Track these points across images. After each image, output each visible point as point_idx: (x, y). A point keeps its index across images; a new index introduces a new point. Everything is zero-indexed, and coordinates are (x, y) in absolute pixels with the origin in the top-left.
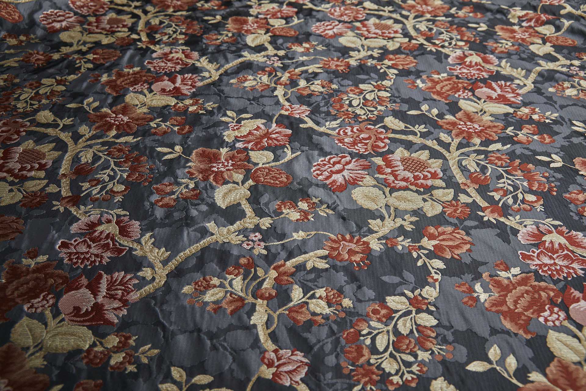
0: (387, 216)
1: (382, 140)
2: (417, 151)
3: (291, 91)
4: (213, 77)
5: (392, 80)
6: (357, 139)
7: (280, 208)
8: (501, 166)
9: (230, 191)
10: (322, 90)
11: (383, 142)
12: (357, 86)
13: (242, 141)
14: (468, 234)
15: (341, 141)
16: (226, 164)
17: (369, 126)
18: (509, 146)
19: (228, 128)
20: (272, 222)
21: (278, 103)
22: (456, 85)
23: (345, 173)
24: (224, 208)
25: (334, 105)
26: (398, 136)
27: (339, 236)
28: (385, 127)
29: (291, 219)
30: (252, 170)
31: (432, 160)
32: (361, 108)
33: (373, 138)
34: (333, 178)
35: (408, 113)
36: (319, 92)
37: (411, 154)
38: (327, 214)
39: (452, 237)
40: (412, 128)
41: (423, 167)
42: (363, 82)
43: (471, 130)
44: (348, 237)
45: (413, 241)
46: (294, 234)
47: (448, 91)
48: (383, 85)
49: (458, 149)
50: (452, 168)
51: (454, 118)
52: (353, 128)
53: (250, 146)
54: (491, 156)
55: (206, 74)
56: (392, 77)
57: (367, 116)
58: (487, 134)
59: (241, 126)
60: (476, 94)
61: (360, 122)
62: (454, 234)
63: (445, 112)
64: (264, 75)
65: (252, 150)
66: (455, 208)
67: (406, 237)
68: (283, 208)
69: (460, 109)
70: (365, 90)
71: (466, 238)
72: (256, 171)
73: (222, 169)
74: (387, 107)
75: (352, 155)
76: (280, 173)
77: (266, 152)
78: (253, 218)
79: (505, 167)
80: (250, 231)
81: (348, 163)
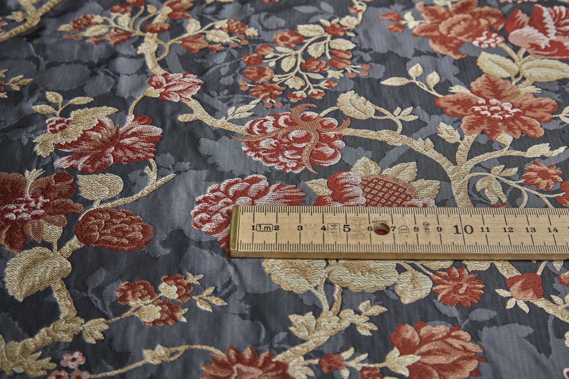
0: (325, 306)
1: (329, 141)
2: (395, 164)
3: (169, 43)
4: (29, 21)
5: (360, 16)
6: (285, 140)
7: (124, 298)
8: (547, 191)
9: (35, 262)
10: (228, 39)
11: (332, 147)
12: (293, 31)
13: (67, 154)
14: (476, 339)
15: (253, 146)
16: (33, 204)
17: (308, 114)
18: (562, 149)
19: (45, 127)
20: (106, 327)
21: (143, 69)
22: (475, 23)
24: (21, 300)
25: (247, 70)
26: (360, 133)
27: (232, 352)
28: (338, 114)
29: (143, 320)
30: (79, 215)
31: (422, 182)
32: (297, 74)
33: (314, 138)
35: (383, 83)
36: (223, 45)
37: (382, 169)
38: (212, 306)
39: (446, 347)
40: (389, 116)
41: (403, 196)
42: (306, 20)
43: (496, 116)
44: (247, 353)
45: (371, 359)
46: (145, 352)
47: (460, 34)
48: (342, 26)
49: (470, 156)
50: (457, 198)
51: (468, 92)
52: (277, 117)
53: (80, 164)
54: (531, 170)
55: (18, 16)
56: (359, 8)
57: (306, 92)
58: (524, 122)
59: (68, 122)
60: (511, 40)
61: (293, 105)
62: (450, 340)
63: (453, 79)
64: (123, 13)
65: (85, 172)
66: (455, 283)
67: (358, 351)
68: (130, 297)
69: (480, 73)
70: (309, 38)
71: (471, 346)
72: (86, 219)
73: (25, 215)
74: (345, 71)
75: (270, 176)
76: (133, 221)
77: (109, 177)
78: (72, 320)
79: (553, 193)
80: (65, 350)
81: (261, 193)
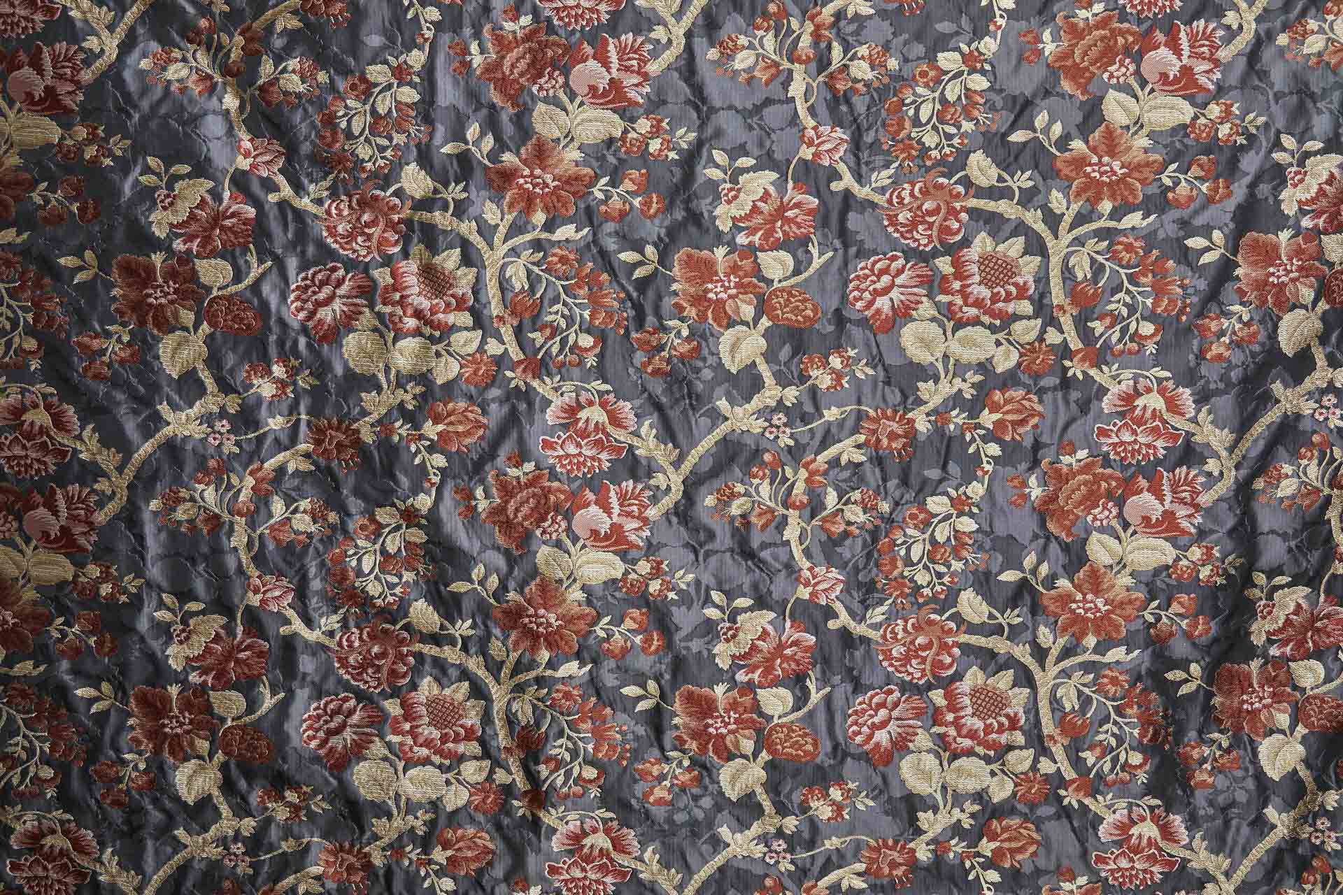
1: (956, 214)
6: (919, 213)
8: (1127, 266)
9: (738, 340)
11: (958, 220)
13: (743, 229)
14: (1041, 400)
16: (727, 283)
17: (940, 179)
23: (895, 294)
26: (983, 204)
29: (820, 386)
30: (764, 294)
33: (944, 210)
34: (875, 307)
35: (1009, 138)
37: (997, 245)
38: (866, 374)
40: (1009, 182)
41: (1009, 273)
44: (889, 412)
45: (970, 417)
49: (1071, 228)
50: (1051, 275)
51: (1085, 148)
52: (914, 184)
53: (757, 240)
54: (1119, 243)
59: (738, 190)
62: (1024, 402)
65: (762, 248)
66: (1035, 355)
67: (962, 410)
68: (810, 369)
69: (1102, 120)
72: (770, 297)
73: (723, 295)
75: (907, 253)
76: (804, 300)
77: (781, 254)
78: (774, 389)
79: (1132, 267)
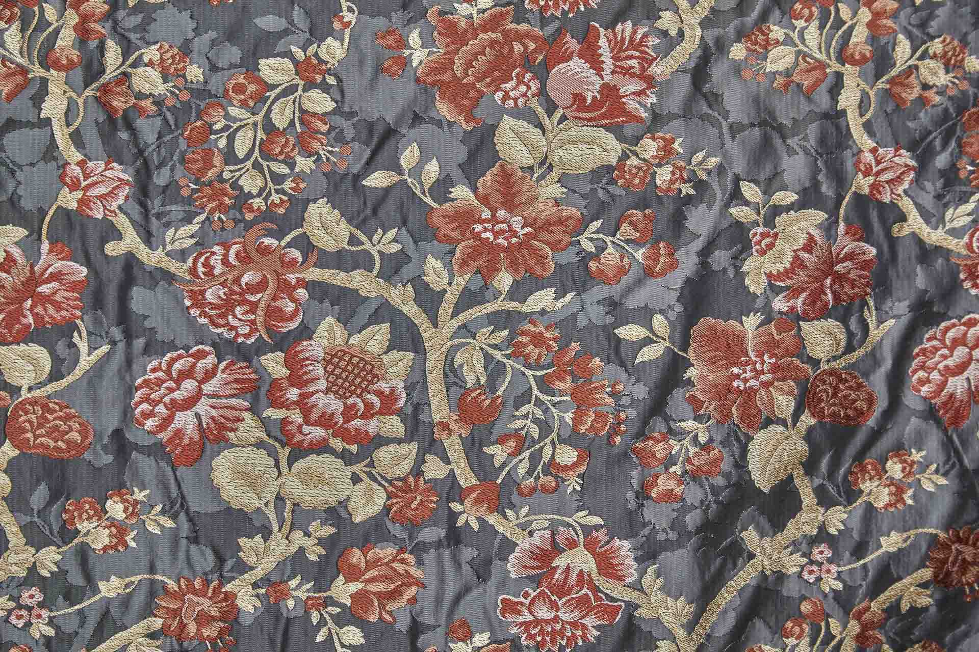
2: (364, 327)
31: (393, 355)
81: (209, 375)
